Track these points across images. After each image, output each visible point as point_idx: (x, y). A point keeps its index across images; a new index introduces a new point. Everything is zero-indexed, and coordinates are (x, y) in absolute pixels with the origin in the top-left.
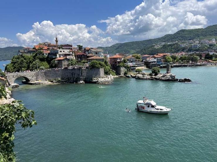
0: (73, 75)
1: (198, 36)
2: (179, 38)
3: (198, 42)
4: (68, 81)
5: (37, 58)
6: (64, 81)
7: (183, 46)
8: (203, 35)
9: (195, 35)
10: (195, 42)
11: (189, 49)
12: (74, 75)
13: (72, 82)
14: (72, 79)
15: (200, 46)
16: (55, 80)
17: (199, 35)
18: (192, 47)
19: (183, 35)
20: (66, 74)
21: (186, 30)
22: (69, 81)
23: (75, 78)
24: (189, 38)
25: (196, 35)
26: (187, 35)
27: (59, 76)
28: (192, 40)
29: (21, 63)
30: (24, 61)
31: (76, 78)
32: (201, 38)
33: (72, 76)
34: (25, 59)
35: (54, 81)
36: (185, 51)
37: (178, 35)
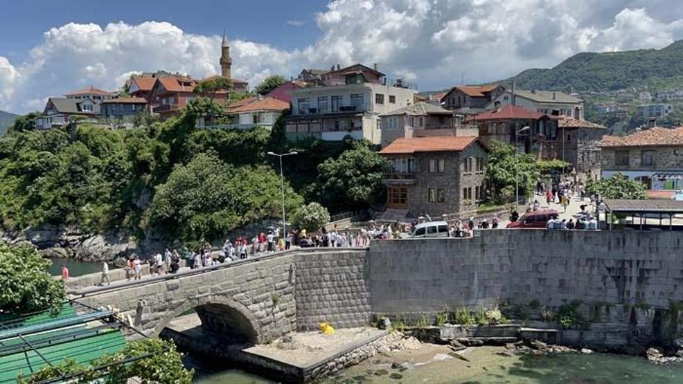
0: (632, 287)
1: (644, 77)
2: (573, 81)
3: (651, 98)
4: (573, 335)
5: (198, 141)
6: (540, 336)
7: (608, 110)
8: (658, 71)
9: (633, 72)
10: (637, 96)
11: (632, 121)
12: (642, 279)
13: (611, 340)
14: (615, 320)
15: (670, 108)
16: (452, 319)
17: (646, 73)
18: (642, 114)
19: (587, 74)
20: (554, 273)
21: (596, 54)
22: (589, 336)
23: (645, 307)
24: (611, 83)
25: (637, 71)
26: (603, 74)
27: (485, 291)
28: (624, 88)
29: (74, 176)
30: (93, 160)
31: (658, 312)
32: (655, 82)
33: (612, 292)
34: (96, 153)
35: (448, 331)
36: (620, 128)
37: (569, 70)
